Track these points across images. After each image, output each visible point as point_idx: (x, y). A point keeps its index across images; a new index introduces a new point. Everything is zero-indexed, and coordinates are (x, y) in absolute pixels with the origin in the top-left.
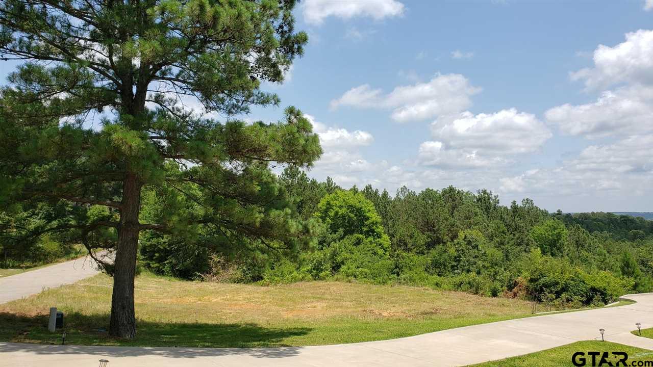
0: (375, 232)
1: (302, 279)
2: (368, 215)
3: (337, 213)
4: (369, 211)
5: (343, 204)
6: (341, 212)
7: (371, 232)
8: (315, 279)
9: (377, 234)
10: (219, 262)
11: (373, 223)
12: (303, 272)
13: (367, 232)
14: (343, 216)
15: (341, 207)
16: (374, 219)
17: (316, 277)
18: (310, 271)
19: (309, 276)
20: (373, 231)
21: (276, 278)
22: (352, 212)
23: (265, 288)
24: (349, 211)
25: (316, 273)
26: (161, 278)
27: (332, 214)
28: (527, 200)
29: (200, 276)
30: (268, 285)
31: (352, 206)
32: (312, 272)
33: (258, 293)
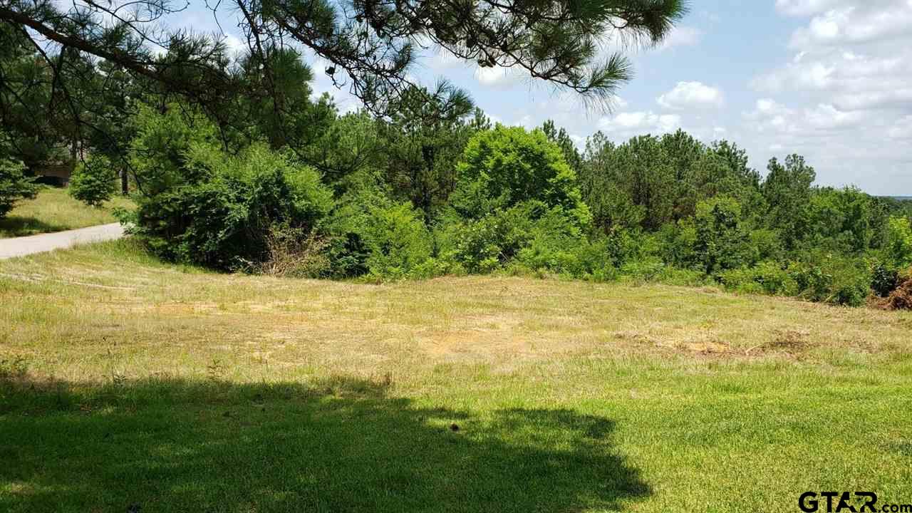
0: (566, 198)
1: (446, 272)
2: (555, 166)
3: (499, 162)
4: (556, 160)
5: (511, 146)
6: (506, 160)
7: (559, 197)
8: (470, 273)
9: (570, 201)
10: (283, 239)
11: (562, 181)
12: (448, 260)
13: (553, 196)
14: (510, 167)
15: (506, 152)
16: (564, 174)
17: (473, 269)
18: (460, 258)
19: (459, 266)
20: (563, 196)
21: (395, 270)
22: (527, 159)
23: (374, 286)
24: (520, 158)
25: (473, 261)
26: (169, 268)
27: (490, 163)
28: (794, 156)
29: (245, 265)
30: (378, 283)
31: (525, 149)
32: (464, 259)
33: (357, 295)
